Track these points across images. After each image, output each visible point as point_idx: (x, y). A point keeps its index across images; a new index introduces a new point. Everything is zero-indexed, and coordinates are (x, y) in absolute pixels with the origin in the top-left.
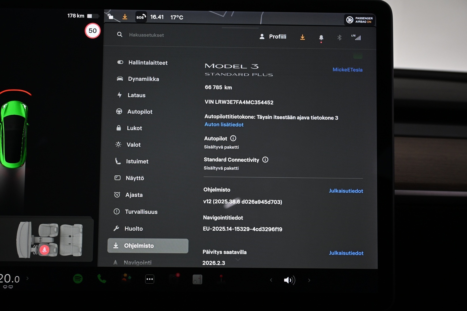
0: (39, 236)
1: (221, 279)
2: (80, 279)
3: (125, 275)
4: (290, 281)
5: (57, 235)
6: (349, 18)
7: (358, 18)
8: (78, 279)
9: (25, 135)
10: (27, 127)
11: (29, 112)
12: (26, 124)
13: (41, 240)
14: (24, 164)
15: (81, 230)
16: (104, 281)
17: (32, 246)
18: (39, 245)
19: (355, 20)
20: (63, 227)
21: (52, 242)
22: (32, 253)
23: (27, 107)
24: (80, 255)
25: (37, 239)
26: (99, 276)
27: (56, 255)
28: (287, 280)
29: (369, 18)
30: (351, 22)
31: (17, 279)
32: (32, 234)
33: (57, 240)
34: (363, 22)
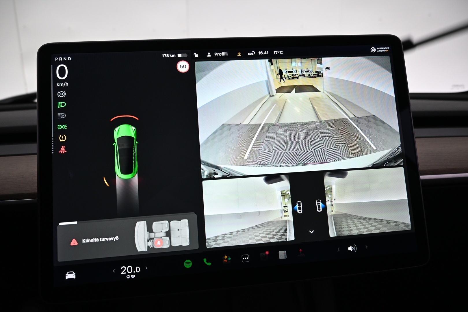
0: (153, 232)
1: (301, 252)
2: (190, 264)
3: (226, 257)
4: (353, 249)
5: (168, 230)
6: (373, 48)
7: (379, 48)
8: (188, 264)
9: (135, 151)
10: (136, 145)
11: (138, 133)
12: (135, 142)
13: (155, 235)
14: (136, 174)
15: (187, 224)
16: (209, 264)
17: (148, 241)
18: (154, 239)
19: (377, 50)
20: (172, 223)
21: (164, 236)
22: (148, 247)
23: (135, 129)
24: (188, 244)
25: (152, 235)
26: (205, 260)
27: (168, 246)
28: (350, 248)
29: (387, 48)
30: (374, 51)
31: (138, 270)
32: (148, 231)
33: (168, 234)
34: (383, 51)
